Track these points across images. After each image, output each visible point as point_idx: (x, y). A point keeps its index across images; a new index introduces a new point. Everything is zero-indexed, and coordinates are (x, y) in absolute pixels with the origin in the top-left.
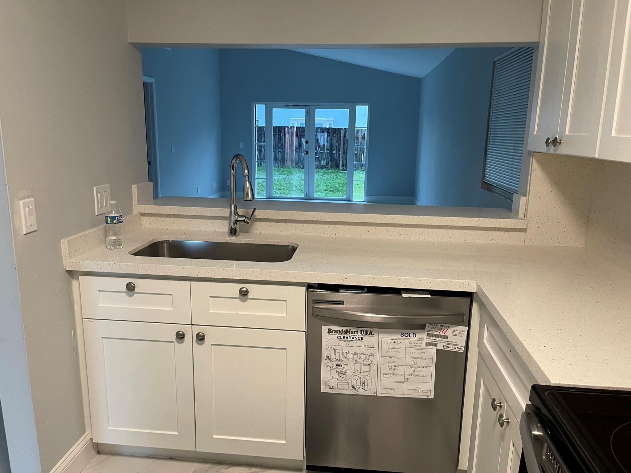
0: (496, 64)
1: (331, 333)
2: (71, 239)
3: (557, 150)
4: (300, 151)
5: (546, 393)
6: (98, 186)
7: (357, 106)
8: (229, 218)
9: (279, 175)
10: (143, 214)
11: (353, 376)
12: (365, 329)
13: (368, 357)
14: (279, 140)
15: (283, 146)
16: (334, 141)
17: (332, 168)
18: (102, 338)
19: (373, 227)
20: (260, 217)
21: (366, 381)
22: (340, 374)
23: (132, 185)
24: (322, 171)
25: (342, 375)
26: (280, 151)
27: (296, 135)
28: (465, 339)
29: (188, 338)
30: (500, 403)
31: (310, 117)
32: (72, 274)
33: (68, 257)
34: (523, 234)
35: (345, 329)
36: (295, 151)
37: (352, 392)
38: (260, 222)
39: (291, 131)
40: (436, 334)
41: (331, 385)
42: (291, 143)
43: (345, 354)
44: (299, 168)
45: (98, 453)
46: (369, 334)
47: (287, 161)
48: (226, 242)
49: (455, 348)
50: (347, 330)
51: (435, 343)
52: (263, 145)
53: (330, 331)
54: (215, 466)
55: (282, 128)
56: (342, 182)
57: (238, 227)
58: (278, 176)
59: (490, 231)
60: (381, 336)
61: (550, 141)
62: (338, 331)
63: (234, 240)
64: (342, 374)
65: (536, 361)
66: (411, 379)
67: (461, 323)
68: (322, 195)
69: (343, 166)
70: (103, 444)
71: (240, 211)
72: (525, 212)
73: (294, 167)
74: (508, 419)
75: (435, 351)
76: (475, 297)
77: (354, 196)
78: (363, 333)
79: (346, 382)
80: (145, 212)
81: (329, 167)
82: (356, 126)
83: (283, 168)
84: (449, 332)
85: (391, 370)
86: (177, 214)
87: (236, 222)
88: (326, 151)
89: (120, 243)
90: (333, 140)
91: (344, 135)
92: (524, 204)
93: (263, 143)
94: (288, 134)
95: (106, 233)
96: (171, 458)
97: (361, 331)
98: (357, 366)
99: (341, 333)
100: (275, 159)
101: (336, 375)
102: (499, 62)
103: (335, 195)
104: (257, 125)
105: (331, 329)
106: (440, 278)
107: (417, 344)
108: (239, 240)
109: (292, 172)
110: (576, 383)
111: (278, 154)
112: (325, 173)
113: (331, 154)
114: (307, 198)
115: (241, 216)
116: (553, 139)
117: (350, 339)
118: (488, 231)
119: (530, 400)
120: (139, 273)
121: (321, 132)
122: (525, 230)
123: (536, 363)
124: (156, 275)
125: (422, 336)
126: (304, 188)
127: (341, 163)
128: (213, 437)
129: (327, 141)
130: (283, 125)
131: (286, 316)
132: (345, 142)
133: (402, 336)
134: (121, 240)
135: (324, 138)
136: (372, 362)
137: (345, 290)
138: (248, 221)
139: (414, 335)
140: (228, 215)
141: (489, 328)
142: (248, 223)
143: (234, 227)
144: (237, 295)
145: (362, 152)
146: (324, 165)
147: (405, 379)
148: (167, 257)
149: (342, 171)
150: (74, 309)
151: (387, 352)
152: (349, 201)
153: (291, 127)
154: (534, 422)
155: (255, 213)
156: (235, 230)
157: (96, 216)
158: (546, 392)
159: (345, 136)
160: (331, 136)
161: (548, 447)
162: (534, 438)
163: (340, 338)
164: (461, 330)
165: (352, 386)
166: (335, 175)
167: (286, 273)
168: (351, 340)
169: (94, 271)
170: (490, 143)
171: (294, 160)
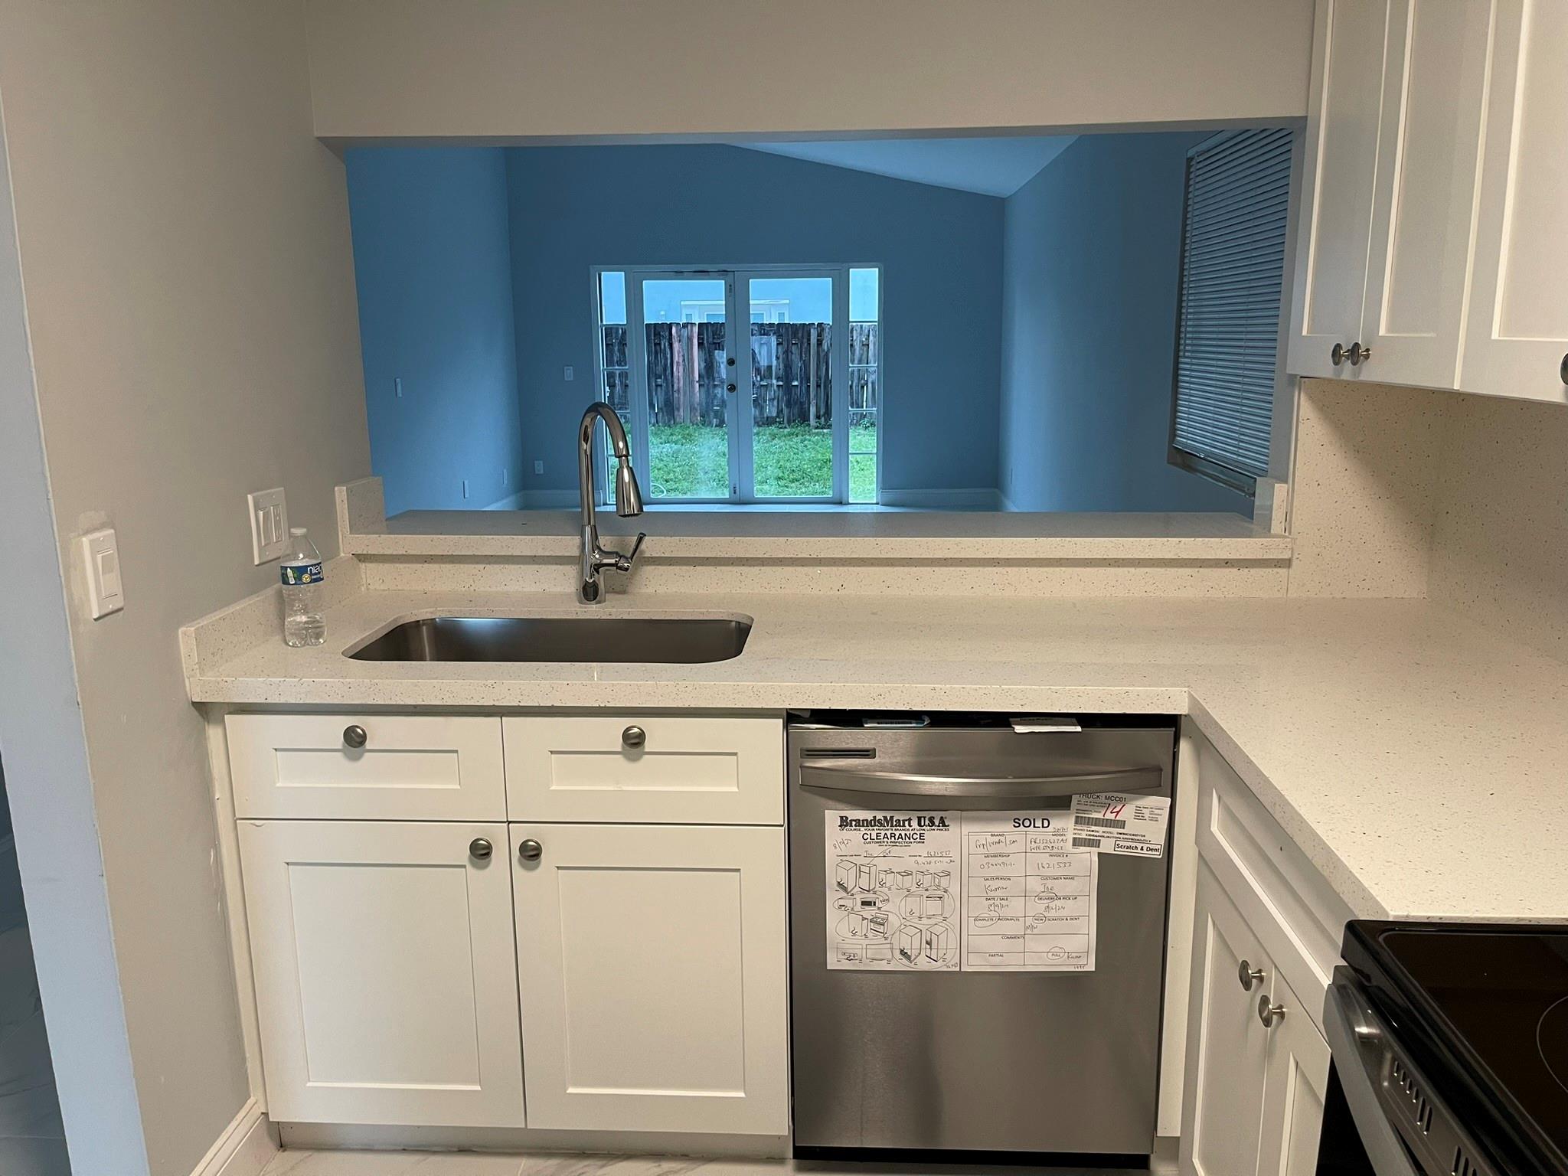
0: (1193, 163)
1: (846, 826)
2: (202, 626)
3: (1359, 373)
4: (709, 383)
5: (1381, 939)
6: (260, 493)
7: (851, 270)
8: (579, 560)
9: (661, 443)
10: (362, 558)
11: (903, 926)
12: (928, 814)
13: (937, 880)
14: (656, 357)
15: (669, 371)
16: (793, 356)
17: (792, 424)
18: (286, 865)
19: (929, 569)
20: (654, 555)
21: (934, 938)
22: (872, 924)
23: (334, 487)
24: (768, 432)
25: (877, 927)
26: (661, 386)
27: (700, 344)
28: (1166, 827)
29: (499, 856)
30: (1260, 971)
31: (737, 299)
32: (205, 711)
33: (198, 671)
34: (1283, 571)
35: (880, 815)
36: (697, 385)
37: (902, 965)
38: (653, 567)
39: (686, 334)
40: (1096, 818)
41: (848, 951)
42: (687, 363)
43: (882, 876)
44: (710, 424)
45: (281, 1146)
46: (939, 826)
47: (678, 410)
48: (574, 617)
49: (1142, 849)
50: (885, 818)
51: (1096, 838)
52: (618, 372)
53: (844, 823)
54: (572, 1161)
55: (663, 328)
56: (820, 456)
57: (601, 579)
58: (658, 447)
59: (1205, 567)
60: (967, 828)
61: (1342, 352)
62: (863, 821)
63: (593, 611)
64: (876, 923)
65: (1350, 867)
66: (1041, 927)
67: (1154, 790)
68: (769, 491)
69: (818, 417)
70: (291, 1125)
71: (606, 542)
72: (1286, 520)
73: (697, 424)
74: (1281, 1007)
75: (1096, 859)
76: (1184, 725)
77: (852, 490)
78: (923, 824)
79: (886, 942)
80: (369, 552)
81: (783, 421)
82: (851, 320)
83: (669, 426)
84: (1127, 812)
85: (992, 908)
86: (450, 553)
87: (597, 567)
88: (774, 381)
89: (318, 630)
90: (792, 353)
91: (818, 340)
92: (1283, 501)
93: (617, 367)
94: (680, 341)
95: (283, 608)
96: (463, 1150)
97: (919, 819)
98: (913, 903)
99: (872, 826)
100: (652, 406)
101: (862, 927)
102: (1201, 158)
103: (803, 490)
104: (604, 323)
105: (847, 818)
106: (1103, 685)
107: (1052, 845)
108: (605, 612)
109: (693, 437)
110: (1444, 911)
111: (656, 394)
112: (774, 437)
113: (787, 388)
114: (737, 500)
115: (609, 554)
116: (1350, 348)
117: (893, 838)
118: (1201, 567)
119: (1343, 957)
120: (375, 702)
121: (761, 335)
122: (1287, 563)
123: (1351, 872)
124: (415, 706)
125: (1064, 825)
126: (727, 476)
127: (813, 410)
128: (568, 1092)
129: (778, 358)
130: (664, 319)
131: (737, 790)
132: (823, 359)
133: (1018, 825)
134: (322, 623)
135: (768, 349)
136: (946, 891)
137: (879, 723)
138: (626, 565)
139: (1046, 824)
140: (576, 552)
141: (1225, 798)
142: (626, 569)
143: (591, 581)
144: (618, 744)
145: (863, 381)
146: (772, 417)
147: (1026, 928)
148: (431, 660)
149: (817, 431)
150: (214, 797)
151: (982, 867)
152: (841, 503)
153: (685, 325)
154: (1357, 1007)
155: (643, 546)
156: (595, 585)
157: (257, 566)
158: (1380, 935)
159: (820, 343)
160: (785, 344)
161: (1394, 1059)
162: (1362, 1042)
163: (869, 837)
164: (1153, 805)
165: (902, 951)
166: (799, 440)
167: (735, 687)
168: (894, 842)
169: (263, 701)
170: (1187, 354)
171: (696, 406)
